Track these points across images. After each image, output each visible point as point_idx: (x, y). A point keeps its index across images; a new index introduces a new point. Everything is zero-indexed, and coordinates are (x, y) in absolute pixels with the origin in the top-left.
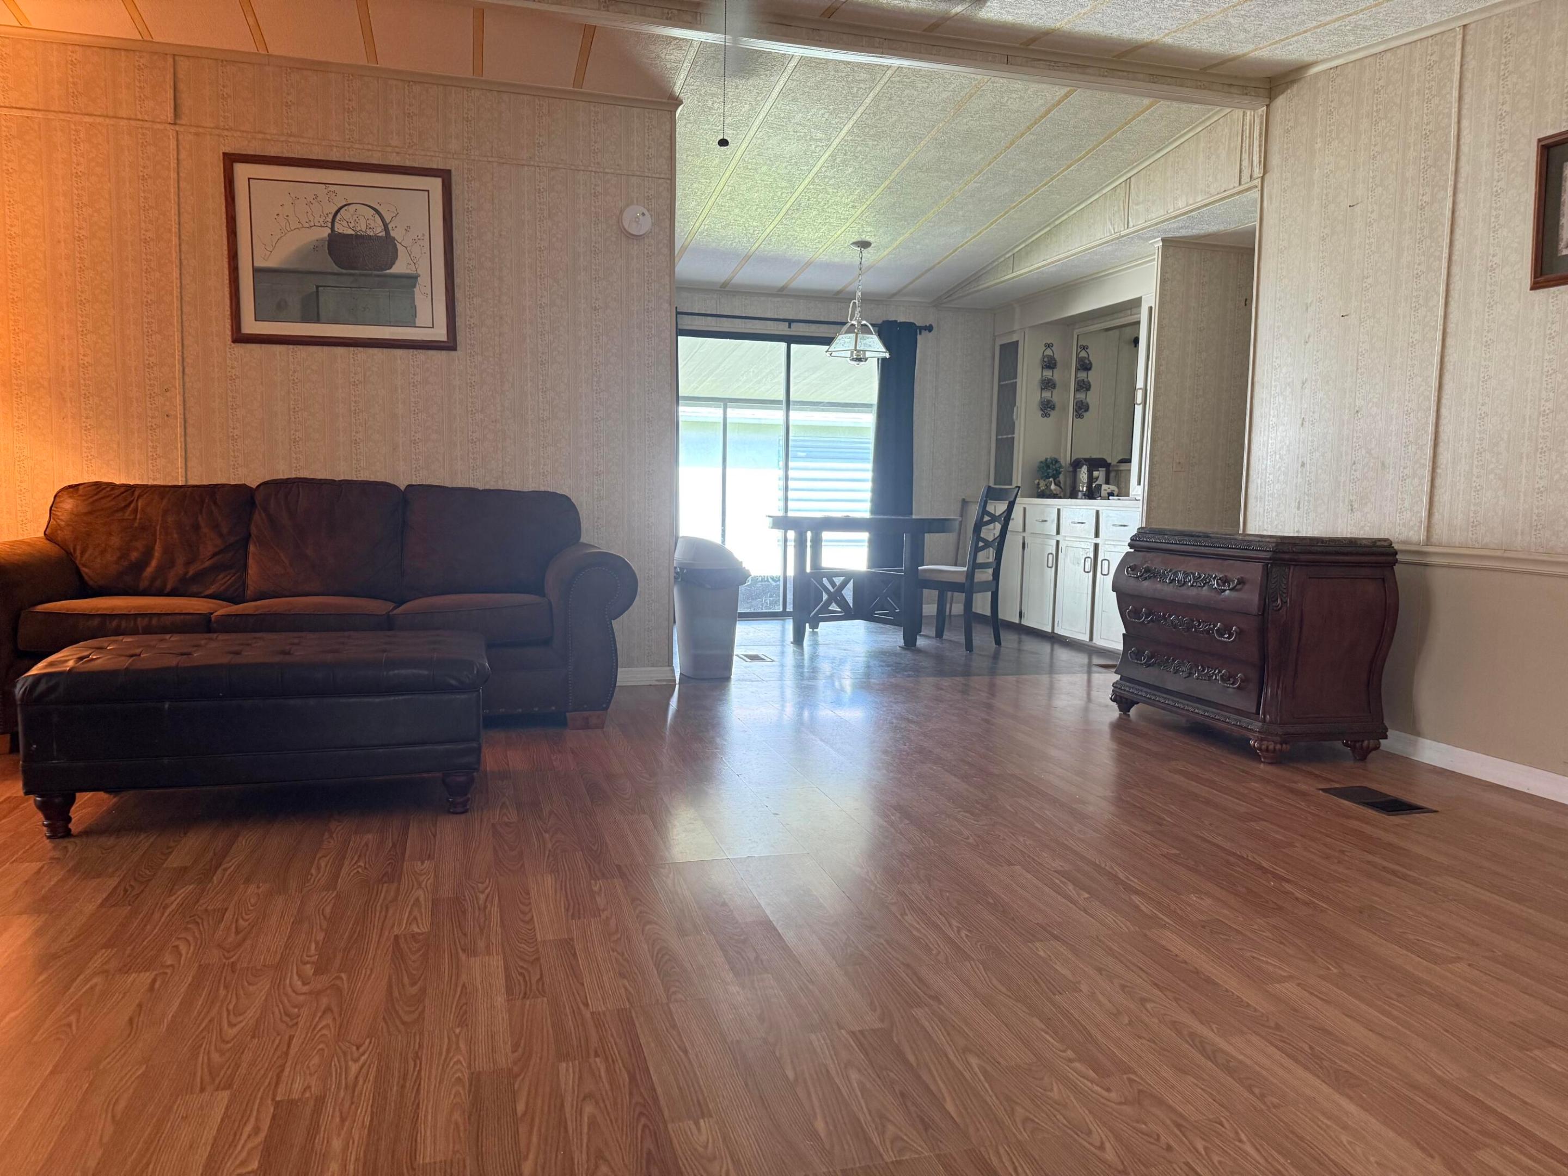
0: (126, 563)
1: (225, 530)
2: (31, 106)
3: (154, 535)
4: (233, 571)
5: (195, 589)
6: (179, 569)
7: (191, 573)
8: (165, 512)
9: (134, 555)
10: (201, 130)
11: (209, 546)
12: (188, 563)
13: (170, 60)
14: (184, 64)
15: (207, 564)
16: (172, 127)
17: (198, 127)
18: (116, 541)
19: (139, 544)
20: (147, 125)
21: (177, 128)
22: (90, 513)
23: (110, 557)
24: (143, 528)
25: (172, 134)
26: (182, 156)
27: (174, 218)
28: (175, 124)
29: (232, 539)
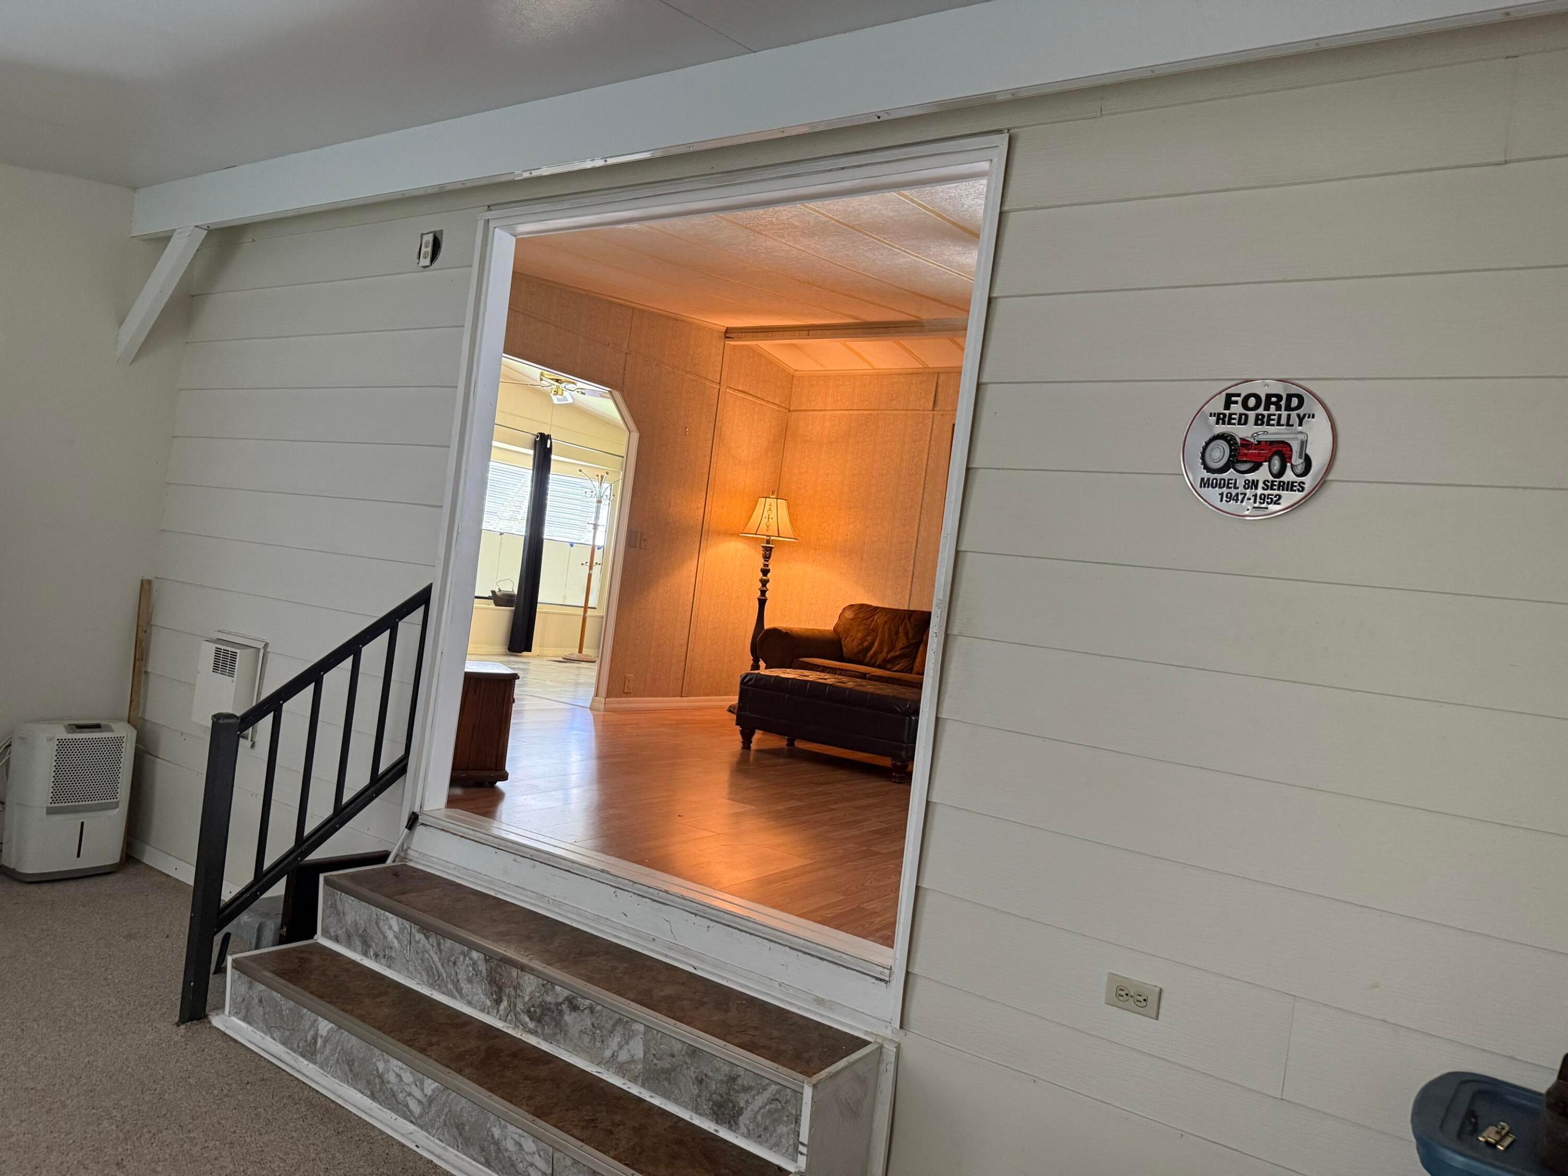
0: (861, 647)
1: (910, 636)
2: (873, 408)
3: (877, 633)
4: (909, 659)
5: (889, 666)
6: (884, 654)
7: (889, 657)
8: (885, 623)
9: (866, 644)
10: (945, 413)
11: (901, 643)
12: (888, 652)
13: (936, 375)
14: (942, 377)
15: (898, 653)
16: (932, 412)
17: (943, 410)
18: (860, 635)
19: (869, 638)
20: (921, 412)
21: (934, 412)
22: (852, 619)
23: (855, 643)
24: (873, 630)
25: (931, 416)
26: (934, 428)
27: (925, 461)
28: (933, 410)
29: (914, 641)
